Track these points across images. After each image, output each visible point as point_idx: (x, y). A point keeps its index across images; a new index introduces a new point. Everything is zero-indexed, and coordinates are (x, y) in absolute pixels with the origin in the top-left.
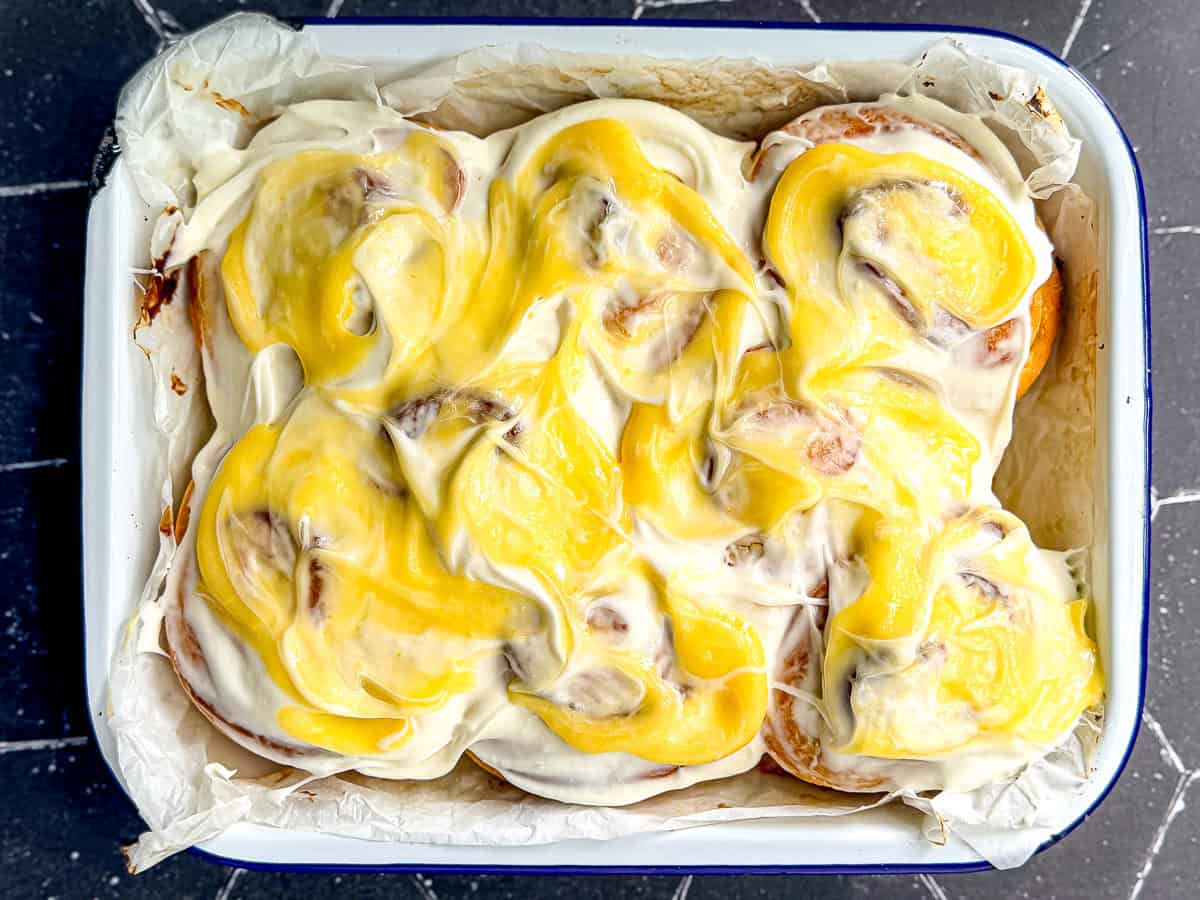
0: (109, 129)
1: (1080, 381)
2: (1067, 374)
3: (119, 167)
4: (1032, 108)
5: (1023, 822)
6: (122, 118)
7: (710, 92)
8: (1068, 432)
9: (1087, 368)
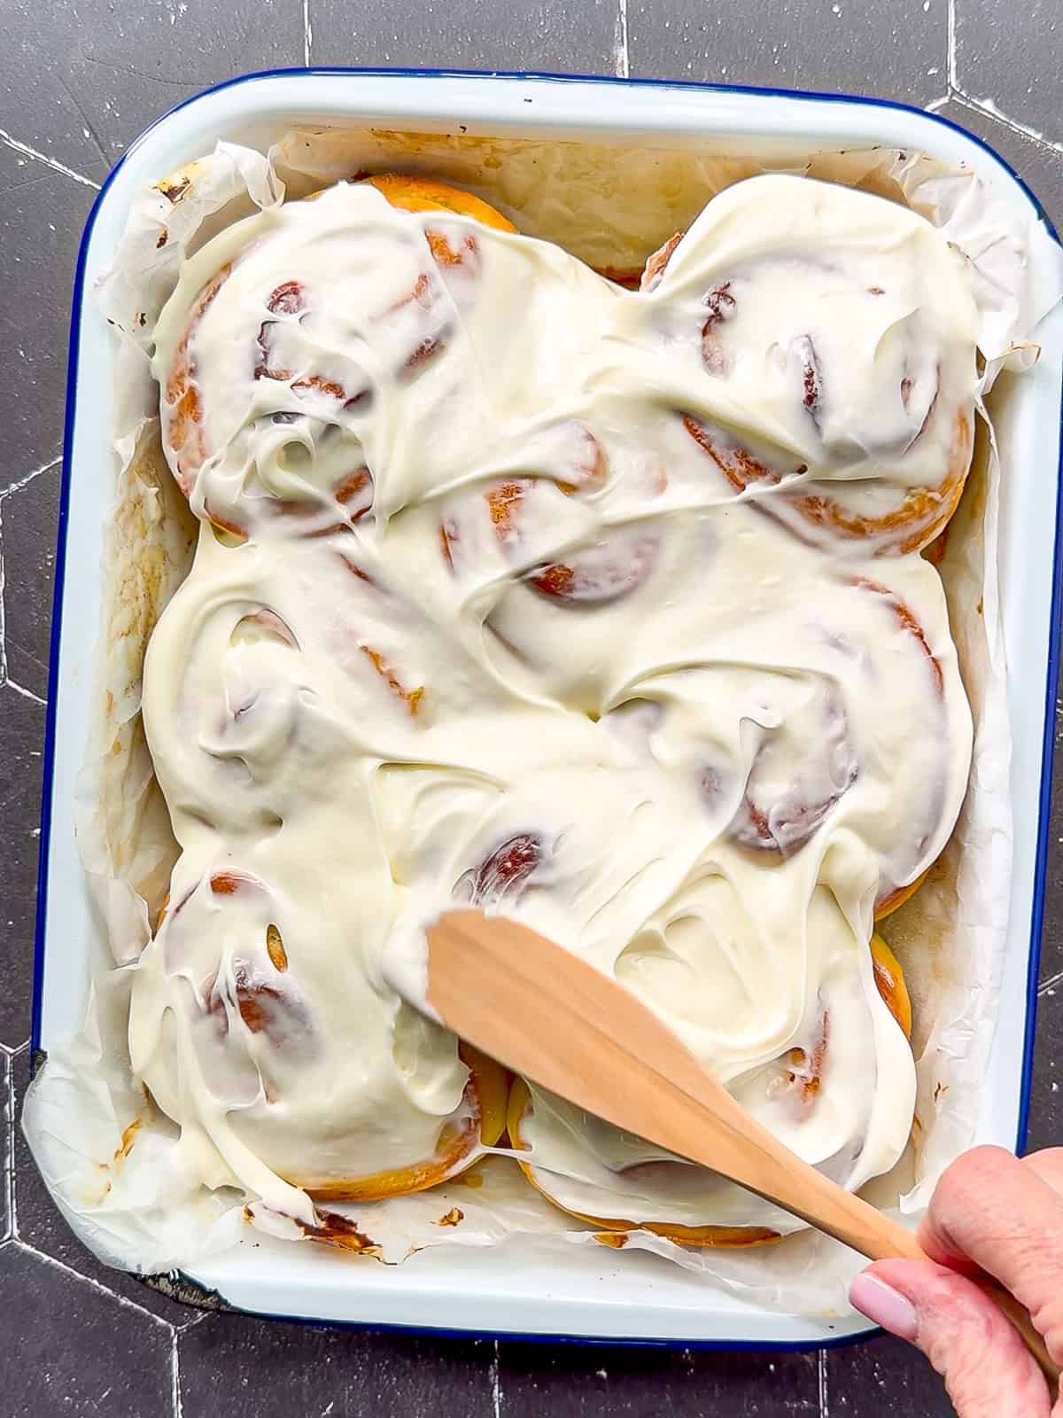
0: (150, 1282)
1: (501, 157)
2: (491, 173)
3: (195, 1273)
4: (178, 197)
5: (1020, 253)
6: (139, 1266)
7: (139, 579)
8: (560, 176)
9: (487, 148)
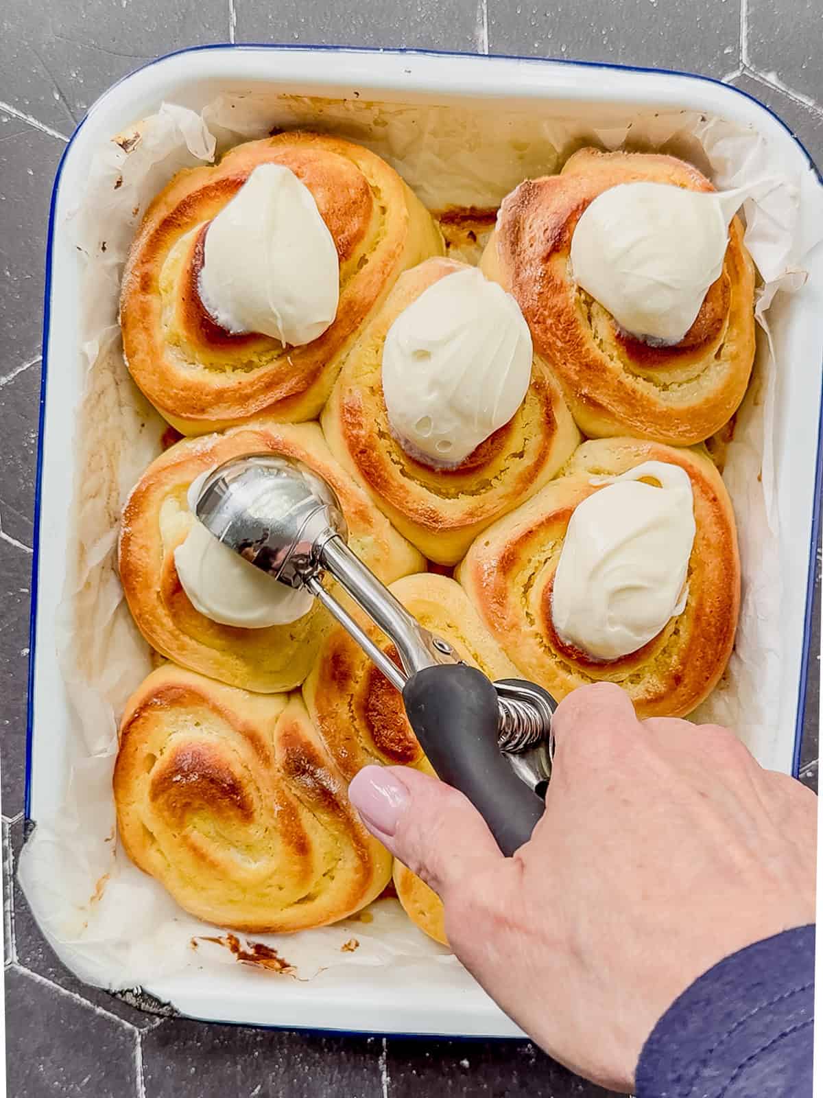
0: (120, 996)
1: (386, 118)
2: (379, 130)
3: (153, 989)
4: (131, 148)
5: (794, 197)
6: (110, 984)
7: (103, 453)
8: (434, 133)
9: (376, 110)
